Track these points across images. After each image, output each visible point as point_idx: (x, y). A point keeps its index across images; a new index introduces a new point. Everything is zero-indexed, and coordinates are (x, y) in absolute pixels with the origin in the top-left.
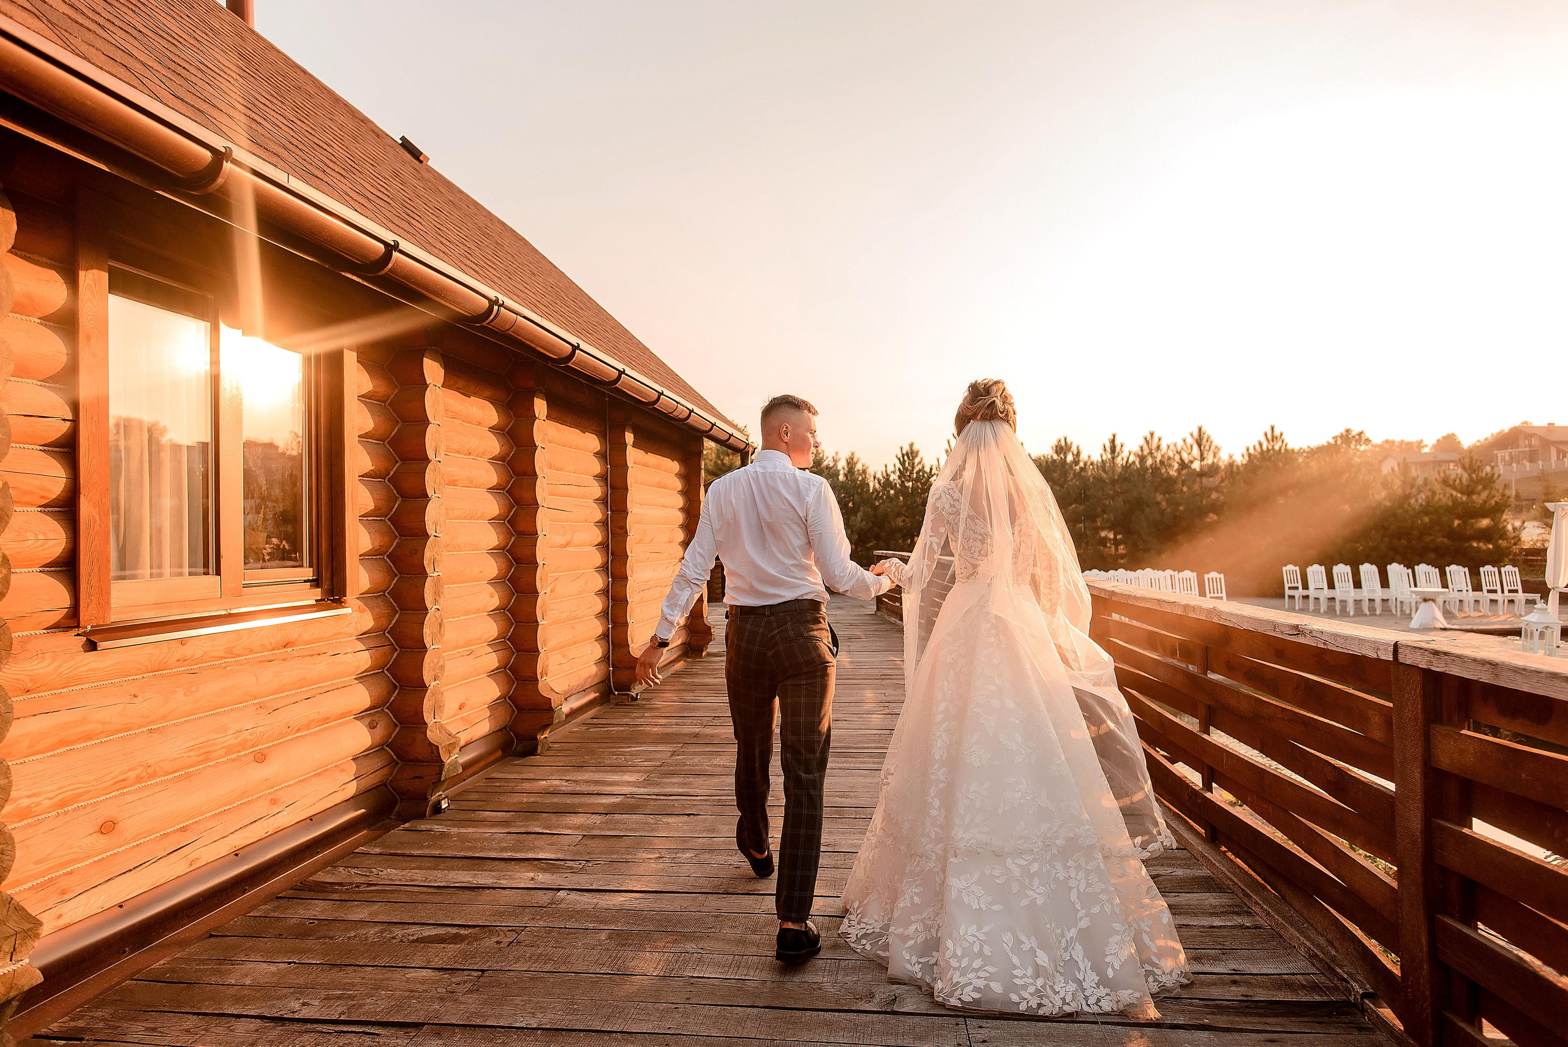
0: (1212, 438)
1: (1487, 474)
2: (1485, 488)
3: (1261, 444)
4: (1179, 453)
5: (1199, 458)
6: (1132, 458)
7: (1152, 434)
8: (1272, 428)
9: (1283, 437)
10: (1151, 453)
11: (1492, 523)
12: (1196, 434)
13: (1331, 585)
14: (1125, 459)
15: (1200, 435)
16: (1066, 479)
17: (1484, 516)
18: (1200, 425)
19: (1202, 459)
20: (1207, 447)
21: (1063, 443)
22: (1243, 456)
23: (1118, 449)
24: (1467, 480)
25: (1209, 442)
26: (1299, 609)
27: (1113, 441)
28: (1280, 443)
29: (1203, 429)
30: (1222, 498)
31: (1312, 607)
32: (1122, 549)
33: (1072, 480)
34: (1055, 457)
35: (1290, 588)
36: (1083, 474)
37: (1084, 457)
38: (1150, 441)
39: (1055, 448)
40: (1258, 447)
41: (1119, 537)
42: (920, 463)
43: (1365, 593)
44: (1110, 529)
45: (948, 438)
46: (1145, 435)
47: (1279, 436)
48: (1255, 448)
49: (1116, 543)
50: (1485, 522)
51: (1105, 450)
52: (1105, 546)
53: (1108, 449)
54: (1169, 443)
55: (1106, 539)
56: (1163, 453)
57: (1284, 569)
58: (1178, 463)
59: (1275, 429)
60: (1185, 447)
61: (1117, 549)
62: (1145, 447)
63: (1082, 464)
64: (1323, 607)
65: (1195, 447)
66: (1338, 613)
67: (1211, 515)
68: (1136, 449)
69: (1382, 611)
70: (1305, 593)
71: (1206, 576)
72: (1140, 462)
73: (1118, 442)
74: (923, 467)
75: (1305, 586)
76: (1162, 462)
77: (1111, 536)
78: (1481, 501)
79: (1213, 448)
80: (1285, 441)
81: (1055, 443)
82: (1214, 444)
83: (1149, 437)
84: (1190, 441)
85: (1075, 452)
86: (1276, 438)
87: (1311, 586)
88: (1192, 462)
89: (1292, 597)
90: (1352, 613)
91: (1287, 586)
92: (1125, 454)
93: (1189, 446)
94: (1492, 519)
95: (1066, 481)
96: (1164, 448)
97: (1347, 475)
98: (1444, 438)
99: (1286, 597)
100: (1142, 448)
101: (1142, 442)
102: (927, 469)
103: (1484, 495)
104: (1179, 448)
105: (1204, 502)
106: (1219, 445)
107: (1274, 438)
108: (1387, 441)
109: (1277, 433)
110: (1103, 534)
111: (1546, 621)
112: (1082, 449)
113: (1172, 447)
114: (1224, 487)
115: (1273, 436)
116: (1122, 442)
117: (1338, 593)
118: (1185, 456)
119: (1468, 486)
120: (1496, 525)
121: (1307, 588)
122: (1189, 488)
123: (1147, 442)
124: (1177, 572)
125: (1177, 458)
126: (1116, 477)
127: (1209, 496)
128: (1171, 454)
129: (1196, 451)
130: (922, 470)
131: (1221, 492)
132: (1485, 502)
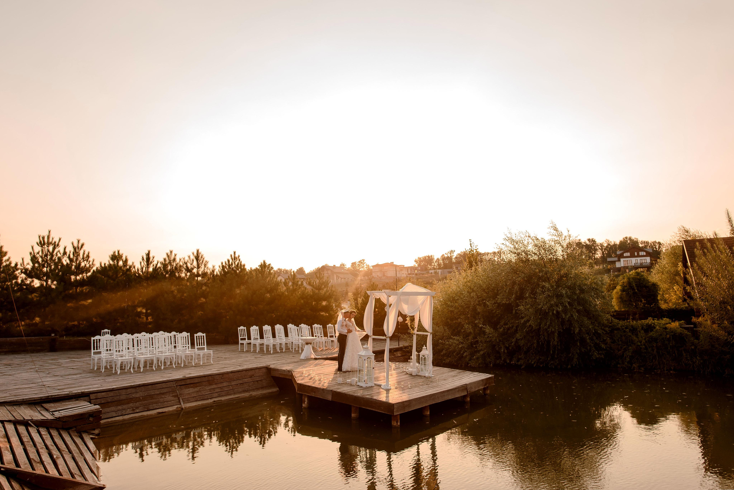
0: (204, 256)
1: (326, 280)
2: (325, 287)
3: (229, 261)
4: (186, 263)
5: (197, 267)
6: (159, 265)
7: (171, 252)
8: (235, 253)
9: (240, 258)
10: (170, 263)
11: (328, 304)
12: (195, 254)
13: (262, 337)
14: (155, 265)
15: (197, 254)
16: (117, 275)
17: (325, 300)
18: (198, 248)
19: (198, 267)
20: (201, 261)
21: (117, 254)
22: (220, 267)
23: (151, 260)
24: (318, 283)
25: (202, 259)
26: (246, 351)
27: (148, 255)
28: (238, 261)
29: (200, 251)
30: (208, 290)
31: (252, 350)
32: (150, 319)
33: (121, 276)
34: (111, 262)
35: (241, 339)
36: (128, 273)
37: (130, 263)
38: (170, 256)
39: (111, 256)
40: (227, 262)
41: (149, 311)
42: (8, 260)
43: (278, 341)
44: (143, 307)
45: (32, 245)
46: (167, 252)
47: (238, 257)
48: (225, 263)
49: (147, 315)
50: (324, 303)
51: (143, 259)
52: (140, 317)
53: (145, 259)
54: (181, 258)
55: (141, 312)
56: (177, 263)
57: (239, 328)
58: (185, 269)
59: (236, 253)
60: (189, 260)
61: (147, 319)
62: (167, 259)
63: (128, 267)
64: (258, 349)
65: (195, 261)
66: (265, 352)
67: (202, 299)
68: (162, 260)
69: (286, 349)
70: (249, 341)
71: (195, 335)
72: (164, 268)
73: (151, 255)
74: (10, 263)
75: (249, 338)
76: (176, 268)
77: (144, 311)
78: (323, 293)
79: (204, 262)
80: (241, 260)
81: (112, 253)
82: (205, 260)
83: (169, 254)
84: (192, 257)
85: (124, 260)
86: (236, 258)
87: (252, 338)
88: (193, 269)
89: (242, 344)
90: (272, 352)
91: (240, 338)
92: (155, 263)
93: (191, 260)
94: (328, 301)
95: (117, 277)
96: (178, 260)
97: (269, 278)
98: (299, 269)
99: (239, 344)
100: (165, 259)
101: (165, 256)
102: (13, 265)
103: (325, 289)
104: (186, 261)
105: (198, 292)
106: (208, 260)
107: (235, 258)
108: (279, 269)
109: (237, 255)
110: (139, 310)
111: (368, 355)
112: (128, 258)
113: (182, 260)
114: (209, 283)
115: (235, 257)
116: (154, 255)
117: (265, 341)
118: (189, 265)
119: (319, 286)
120: (329, 304)
121: (250, 339)
122: (191, 283)
123: (168, 256)
124: (178, 333)
125: (185, 266)
126: (149, 276)
127: (201, 288)
128: (181, 264)
129: (195, 263)
130: (9, 265)
131: (208, 286)
132: (325, 293)
